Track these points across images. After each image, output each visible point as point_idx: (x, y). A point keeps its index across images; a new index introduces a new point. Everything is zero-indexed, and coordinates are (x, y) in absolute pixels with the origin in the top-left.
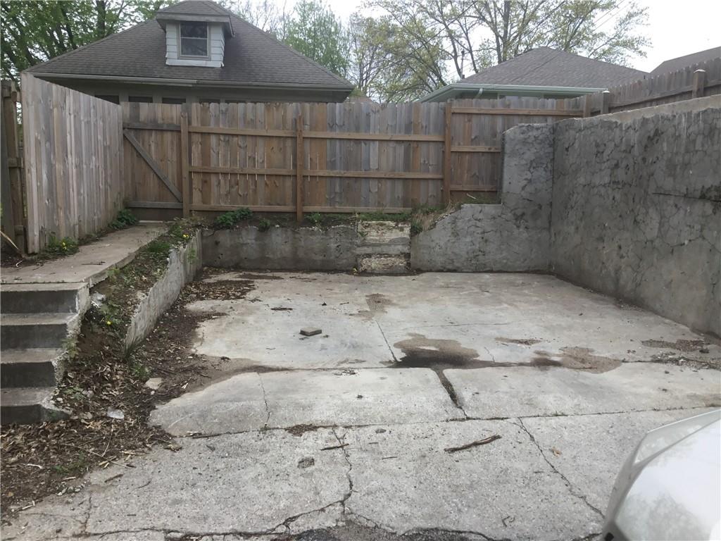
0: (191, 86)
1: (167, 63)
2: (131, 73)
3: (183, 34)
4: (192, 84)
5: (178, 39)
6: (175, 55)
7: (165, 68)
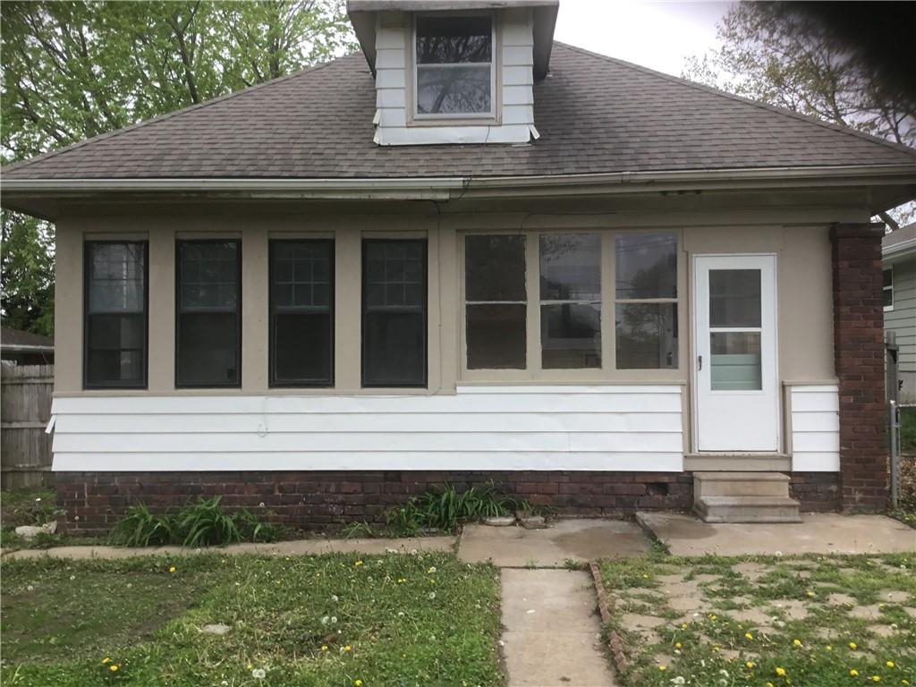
0: (446, 196)
1: (376, 140)
2: (274, 170)
3: (425, 57)
4: (451, 190)
5: (408, 69)
6: (400, 117)
7: (372, 154)
